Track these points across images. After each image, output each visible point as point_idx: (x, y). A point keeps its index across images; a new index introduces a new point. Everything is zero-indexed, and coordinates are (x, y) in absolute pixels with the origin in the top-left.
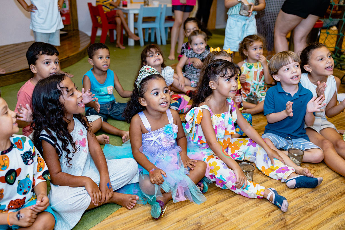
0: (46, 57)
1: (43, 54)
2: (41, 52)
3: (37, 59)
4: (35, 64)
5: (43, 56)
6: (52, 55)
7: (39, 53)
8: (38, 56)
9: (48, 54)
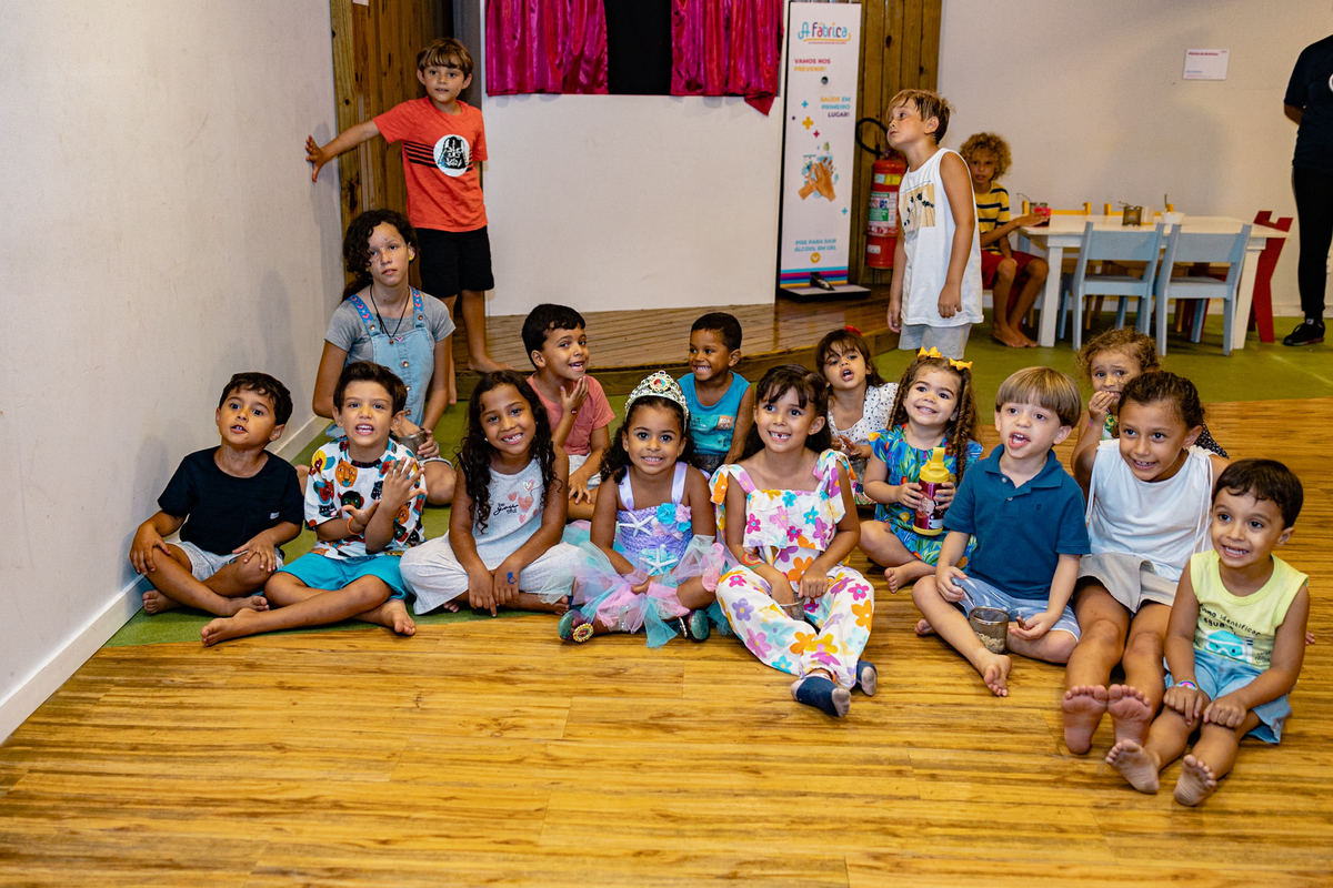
0: (562, 333)
1: (556, 327)
2: (552, 325)
3: (545, 339)
4: (541, 349)
5: (556, 330)
6: (573, 328)
7: (549, 328)
8: (546, 332)
9: (566, 328)
